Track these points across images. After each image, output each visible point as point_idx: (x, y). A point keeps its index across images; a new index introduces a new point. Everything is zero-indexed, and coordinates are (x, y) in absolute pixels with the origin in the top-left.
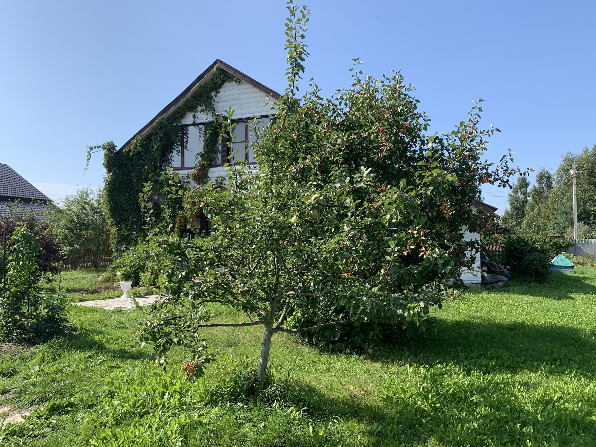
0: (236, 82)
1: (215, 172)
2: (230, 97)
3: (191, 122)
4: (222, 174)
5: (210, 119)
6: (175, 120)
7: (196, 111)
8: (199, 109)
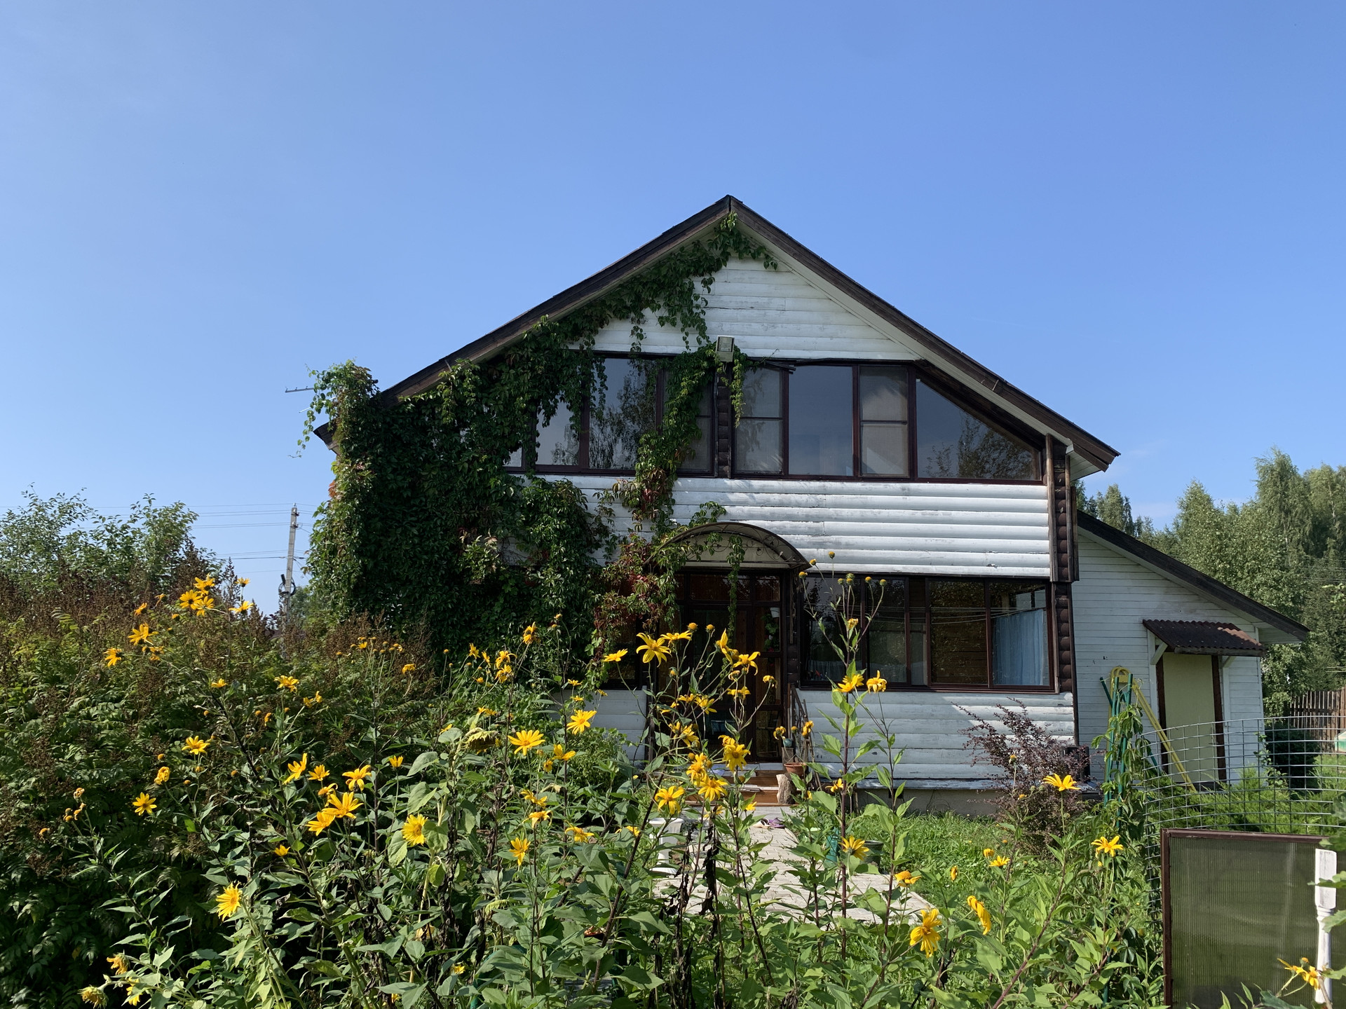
0: (766, 266)
1: (691, 490)
2: (744, 299)
3: (626, 348)
4: (712, 497)
5: (694, 350)
6: (576, 333)
7: (640, 318)
8: (655, 315)
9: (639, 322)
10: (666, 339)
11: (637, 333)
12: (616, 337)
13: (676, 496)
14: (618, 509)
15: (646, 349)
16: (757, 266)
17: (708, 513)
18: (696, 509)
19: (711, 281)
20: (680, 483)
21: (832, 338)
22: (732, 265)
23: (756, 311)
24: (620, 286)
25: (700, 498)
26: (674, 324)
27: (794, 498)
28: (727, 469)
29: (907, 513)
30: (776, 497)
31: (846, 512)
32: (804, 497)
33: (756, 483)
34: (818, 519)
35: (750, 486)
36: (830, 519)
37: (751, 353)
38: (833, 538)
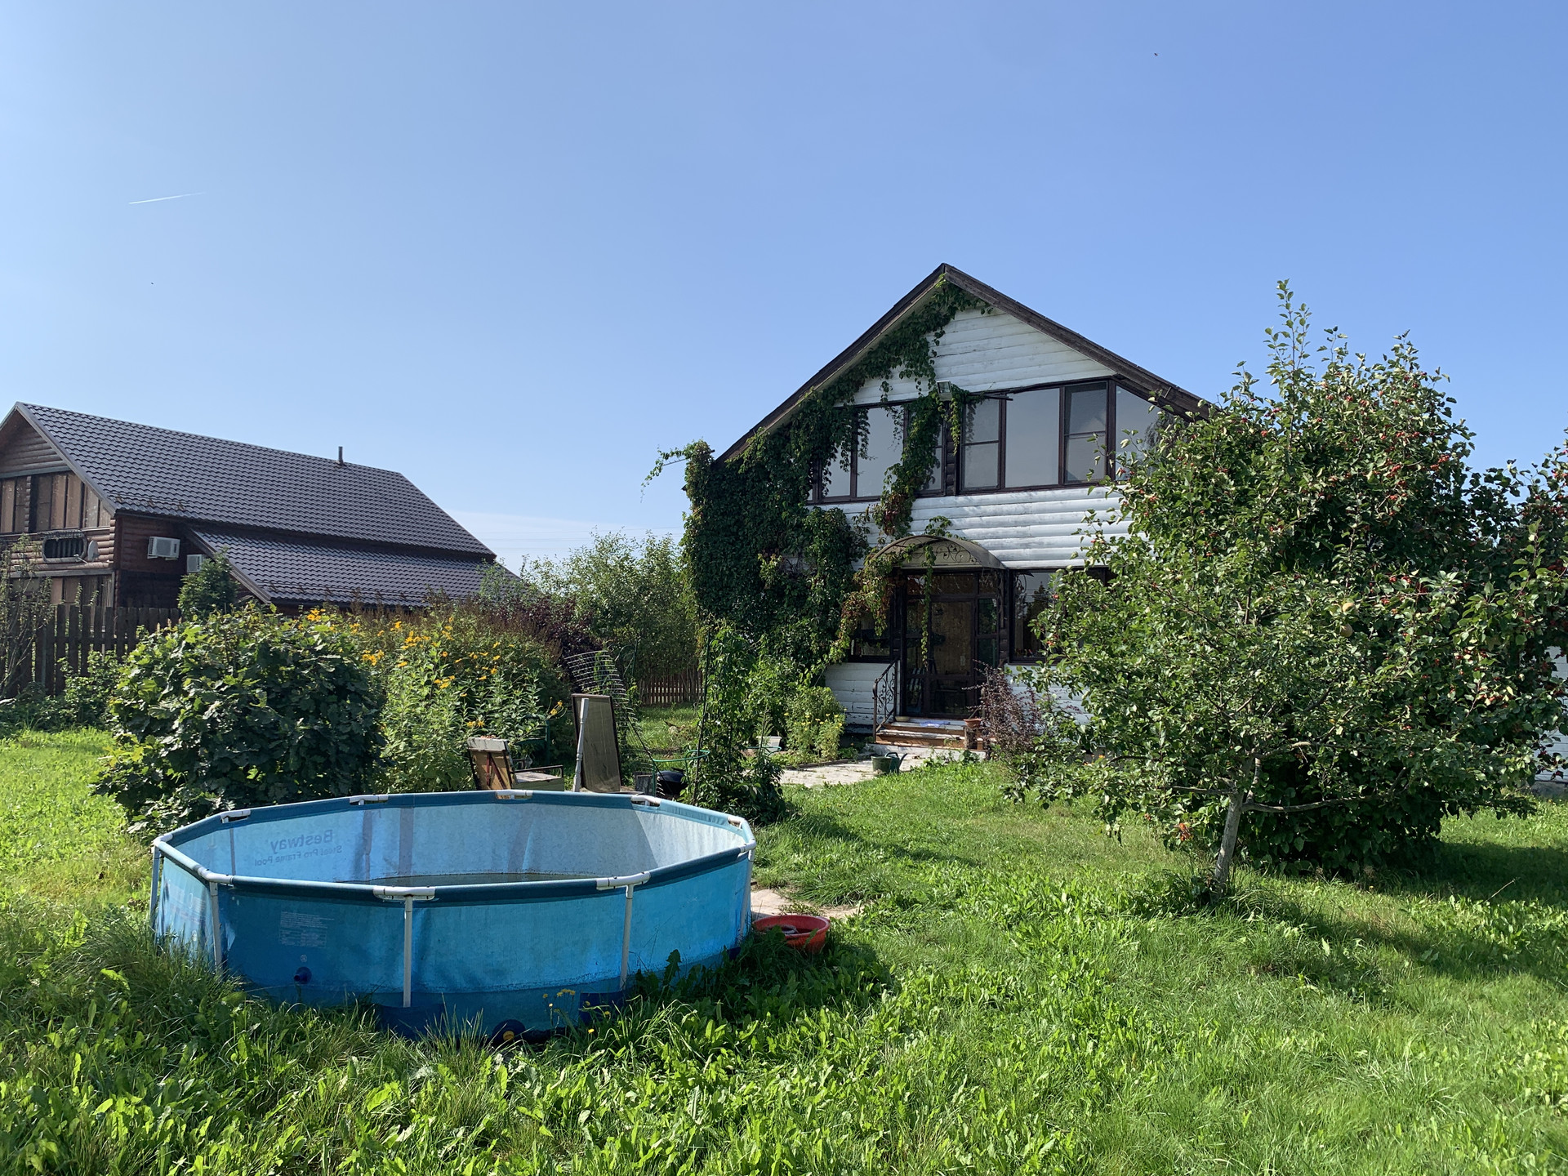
0: (983, 313)
1: (927, 508)
2: (968, 344)
3: (878, 400)
4: (942, 513)
5: (925, 394)
6: (842, 394)
7: (888, 375)
8: (897, 370)
9: (887, 378)
10: (905, 388)
11: (885, 386)
12: (872, 392)
13: (914, 515)
14: (873, 526)
15: (892, 398)
16: (978, 314)
17: (937, 525)
18: (927, 523)
19: (943, 333)
20: (920, 502)
22: (959, 316)
23: (978, 353)
24: (869, 353)
25: (932, 514)
26: (908, 376)
27: (1005, 507)
28: (954, 489)
30: (991, 508)
31: (1047, 516)
32: (1014, 507)
33: (976, 498)
34: (1025, 524)
35: (971, 500)
36: (1034, 523)
37: (972, 389)
38: (1037, 539)
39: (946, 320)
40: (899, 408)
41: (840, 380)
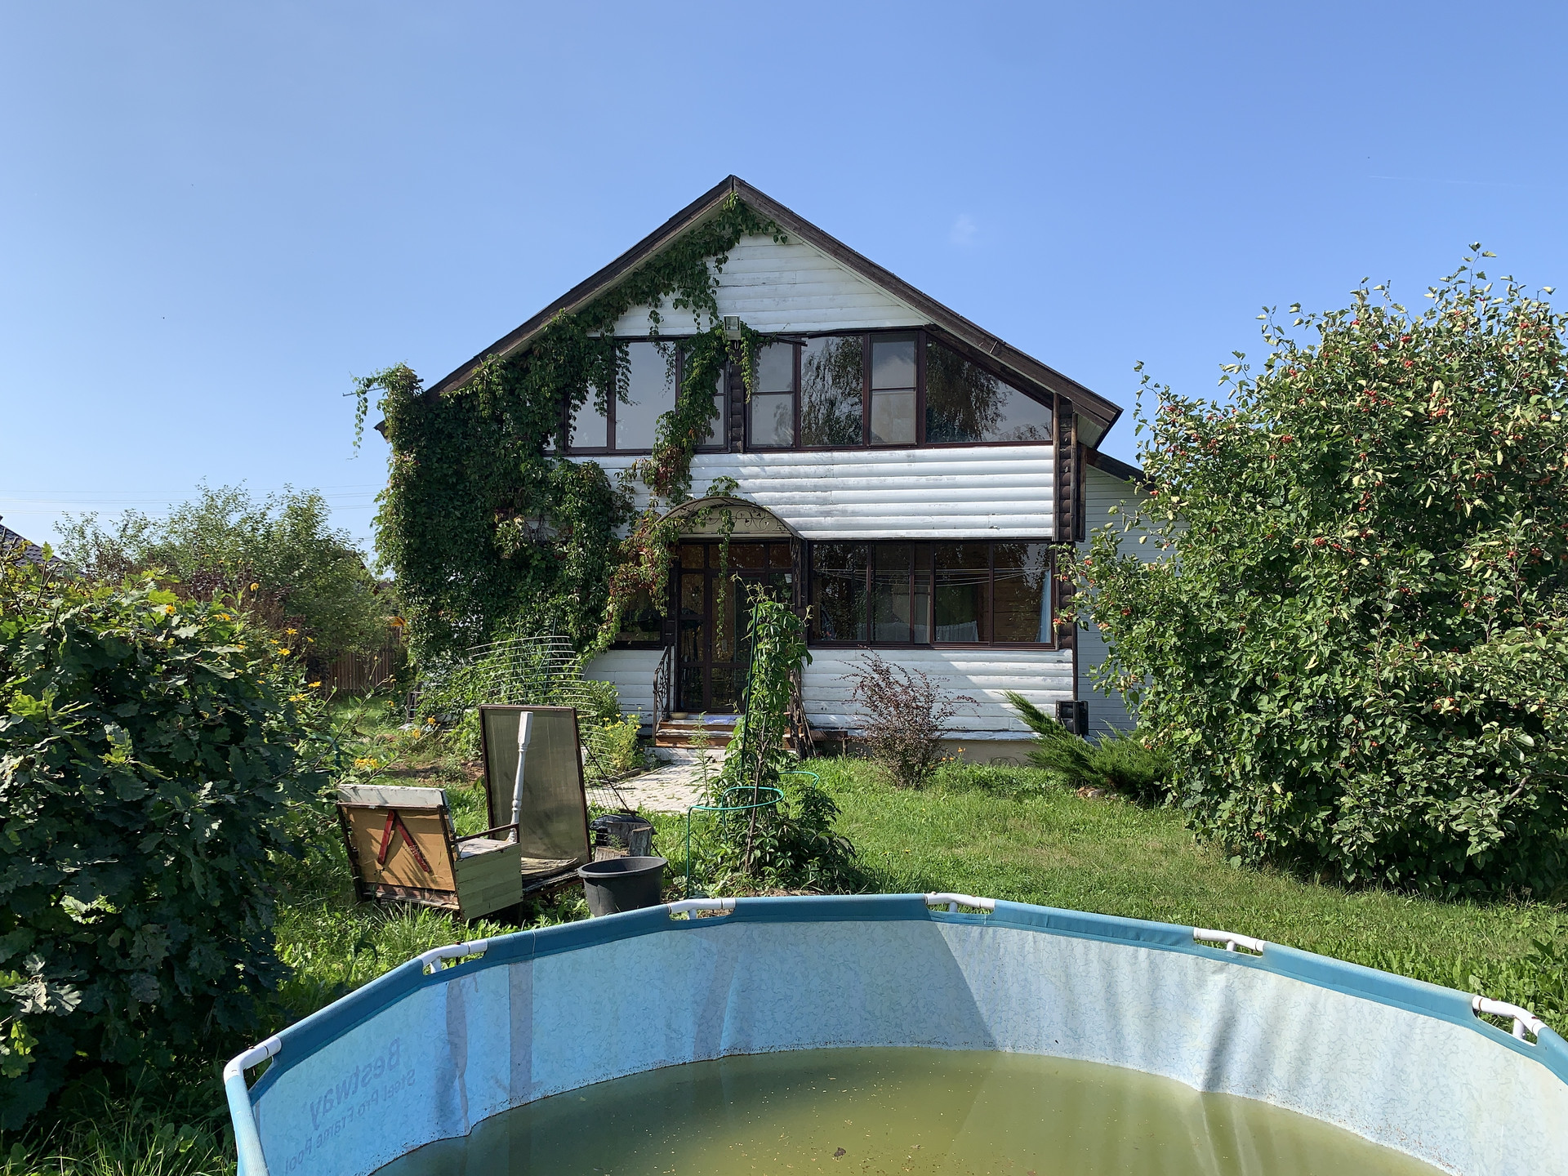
0: (776, 240)
1: (707, 466)
3: (646, 333)
4: (727, 472)
5: (706, 329)
6: (598, 322)
7: (657, 303)
8: (668, 300)
9: (656, 306)
10: (680, 321)
11: (655, 317)
12: (636, 322)
13: (693, 473)
14: (640, 486)
15: (663, 332)
16: (769, 241)
17: (722, 487)
18: (710, 484)
19: (726, 259)
20: (697, 459)
21: (841, 308)
22: (745, 241)
23: (767, 287)
24: (635, 274)
25: (715, 473)
26: (685, 307)
27: (803, 469)
28: (740, 444)
29: (912, 480)
30: (786, 469)
31: (852, 481)
32: (813, 469)
33: (767, 456)
34: (826, 489)
35: (762, 459)
36: (837, 488)
37: (762, 329)
38: (840, 507)
39: (730, 245)
40: (671, 345)
41: (597, 302)
